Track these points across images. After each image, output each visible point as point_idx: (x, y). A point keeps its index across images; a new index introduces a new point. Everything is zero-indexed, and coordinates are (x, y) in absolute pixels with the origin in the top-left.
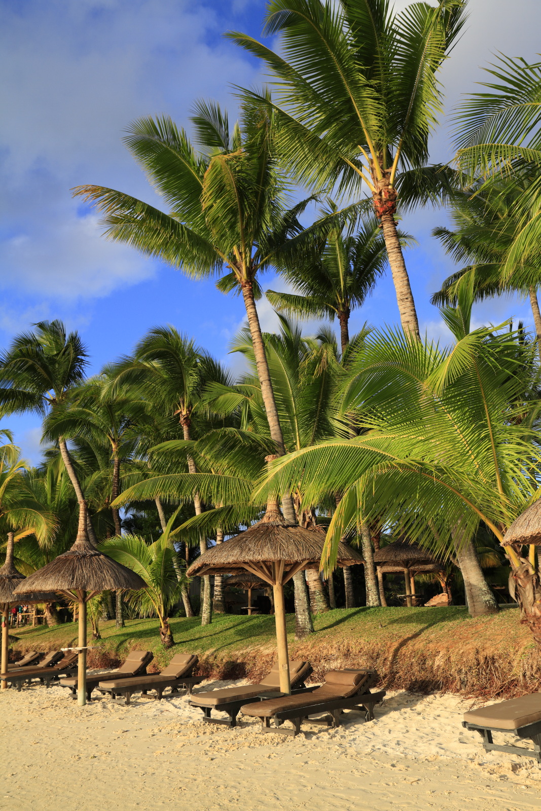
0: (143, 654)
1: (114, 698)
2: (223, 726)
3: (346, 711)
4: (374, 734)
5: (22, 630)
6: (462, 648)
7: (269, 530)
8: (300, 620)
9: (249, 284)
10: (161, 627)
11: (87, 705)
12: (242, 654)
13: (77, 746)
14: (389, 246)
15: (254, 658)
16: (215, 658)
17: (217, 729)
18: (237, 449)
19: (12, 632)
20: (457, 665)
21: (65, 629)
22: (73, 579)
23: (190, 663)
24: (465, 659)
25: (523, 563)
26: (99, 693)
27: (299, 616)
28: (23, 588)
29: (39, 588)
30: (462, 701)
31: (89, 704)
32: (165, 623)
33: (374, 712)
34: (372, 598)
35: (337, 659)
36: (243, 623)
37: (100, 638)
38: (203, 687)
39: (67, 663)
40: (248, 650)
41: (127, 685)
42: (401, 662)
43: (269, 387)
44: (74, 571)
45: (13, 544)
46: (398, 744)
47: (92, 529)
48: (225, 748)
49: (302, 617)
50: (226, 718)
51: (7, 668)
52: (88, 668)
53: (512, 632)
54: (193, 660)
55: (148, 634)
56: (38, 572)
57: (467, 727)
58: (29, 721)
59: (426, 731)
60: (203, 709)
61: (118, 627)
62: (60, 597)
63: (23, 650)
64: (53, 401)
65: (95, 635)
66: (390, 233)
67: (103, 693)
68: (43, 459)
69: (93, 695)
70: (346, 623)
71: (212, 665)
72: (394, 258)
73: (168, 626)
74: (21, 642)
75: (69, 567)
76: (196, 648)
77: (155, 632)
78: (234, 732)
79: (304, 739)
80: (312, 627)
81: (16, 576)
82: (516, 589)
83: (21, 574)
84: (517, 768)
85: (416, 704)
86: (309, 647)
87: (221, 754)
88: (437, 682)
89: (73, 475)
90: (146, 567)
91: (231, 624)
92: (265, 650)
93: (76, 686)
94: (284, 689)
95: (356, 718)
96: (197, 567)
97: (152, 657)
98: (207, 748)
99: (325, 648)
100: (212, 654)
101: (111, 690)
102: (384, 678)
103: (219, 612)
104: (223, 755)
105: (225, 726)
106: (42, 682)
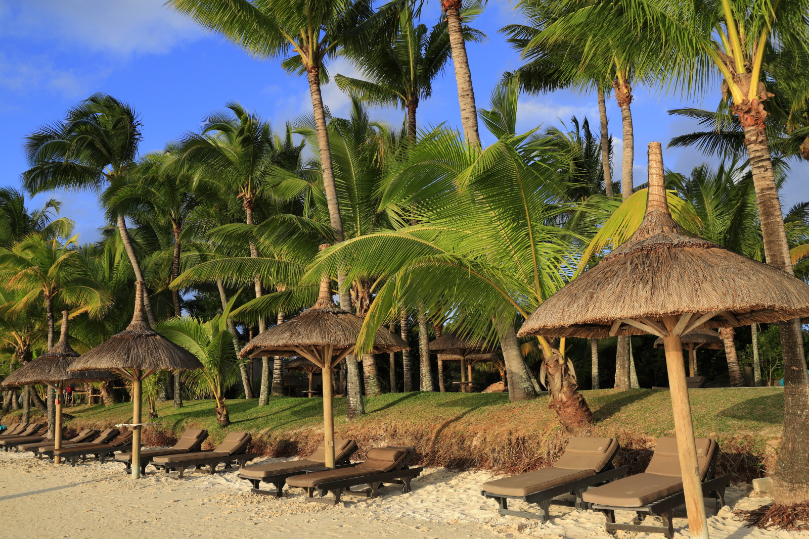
0: (198, 432)
1: (168, 472)
2: (270, 496)
3: (387, 485)
4: (407, 504)
5: (78, 409)
6: (497, 429)
7: (320, 316)
8: (351, 402)
9: (315, 70)
10: (217, 407)
11: (141, 479)
12: (295, 434)
13: (130, 513)
14: (453, 41)
15: (307, 437)
16: (269, 436)
17: (264, 499)
18: (296, 236)
19: (65, 411)
20: (491, 445)
21: (122, 408)
22: (128, 358)
23: (243, 441)
24: (499, 440)
25: (554, 353)
26: (154, 468)
27: (351, 399)
28: (78, 365)
29: (93, 366)
30: (492, 477)
31: (143, 478)
32: (221, 403)
33: (411, 486)
34: (426, 384)
35: (384, 439)
36: (299, 405)
37: (157, 417)
38: (256, 464)
39: (123, 440)
40: (301, 430)
41: (180, 460)
42: (442, 442)
43: (331, 175)
44: (129, 350)
45: (68, 321)
46: (427, 511)
47: (151, 309)
48: (269, 515)
49: (354, 400)
50: (273, 490)
51: (60, 444)
52: (143, 445)
53: (544, 416)
54: (246, 437)
55: (205, 413)
56: (93, 350)
57: (485, 495)
58: (82, 492)
59: (453, 500)
60: (252, 481)
61: (176, 407)
62: (117, 376)
63: (79, 428)
64: (110, 177)
65: (152, 414)
66: (454, 29)
67: (157, 466)
68: (100, 237)
69: (147, 470)
70: (396, 406)
71: (265, 444)
72: (457, 54)
73: (223, 406)
74: (76, 421)
75: (125, 346)
76: (251, 427)
77: (211, 412)
78: (279, 502)
79: (343, 507)
80: (363, 409)
81: (70, 354)
82: (546, 377)
83: (75, 352)
84: (523, 528)
85: (451, 480)
86: (359, 428)
87: (264, 519)
88: (473, 460)
89: (132, 254)
90: (204, 348)
91: (288, 406)
92: (317, 430)
93: (130, 461)
94: (329, 464)
95: (394, 491)
96: (248, 349)
97: (207, 435)
98: (253, 514)
99: (373, 429)
100: (267, 433)
101: (164, 465)
102: (426, 456)
103: (278, 394)
104: (267, 520)
105: (272, 497)
106: (97, 459)
